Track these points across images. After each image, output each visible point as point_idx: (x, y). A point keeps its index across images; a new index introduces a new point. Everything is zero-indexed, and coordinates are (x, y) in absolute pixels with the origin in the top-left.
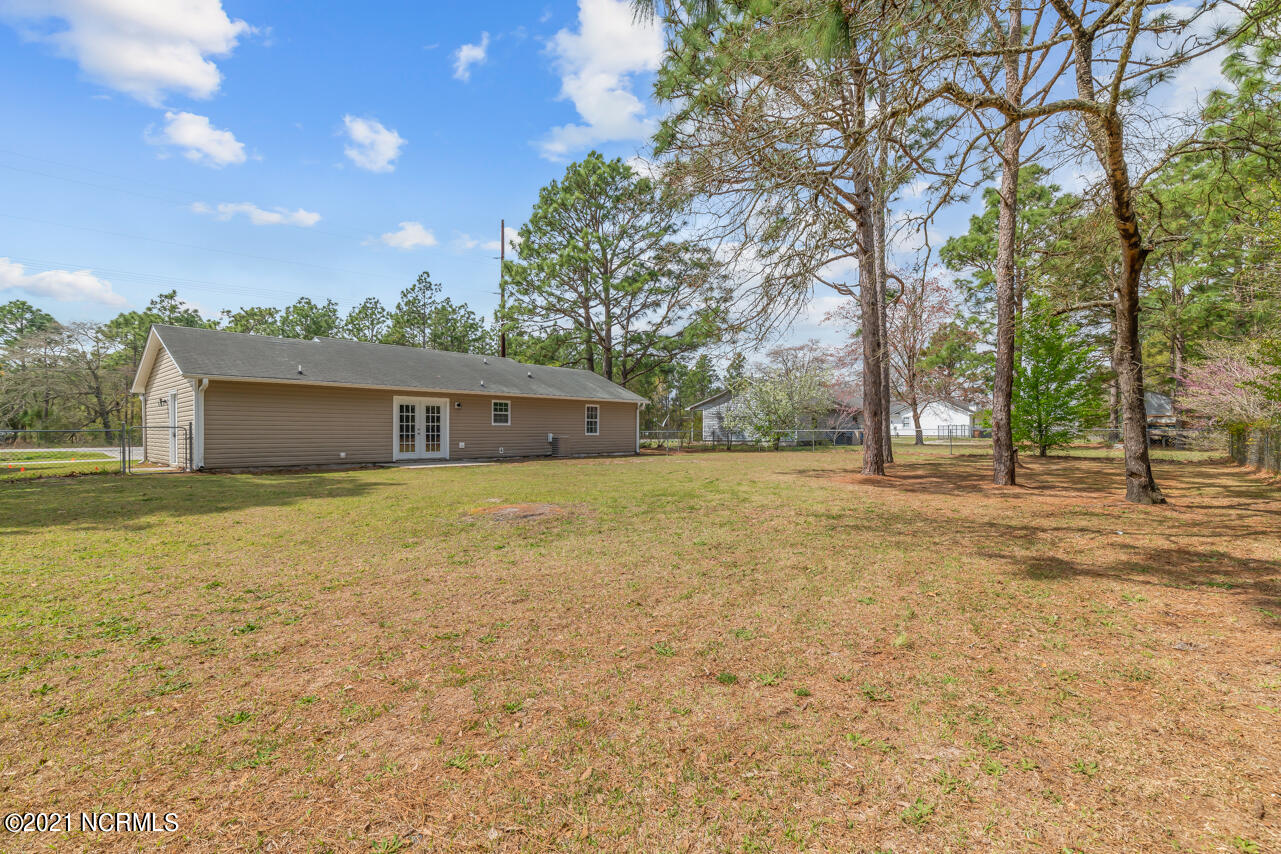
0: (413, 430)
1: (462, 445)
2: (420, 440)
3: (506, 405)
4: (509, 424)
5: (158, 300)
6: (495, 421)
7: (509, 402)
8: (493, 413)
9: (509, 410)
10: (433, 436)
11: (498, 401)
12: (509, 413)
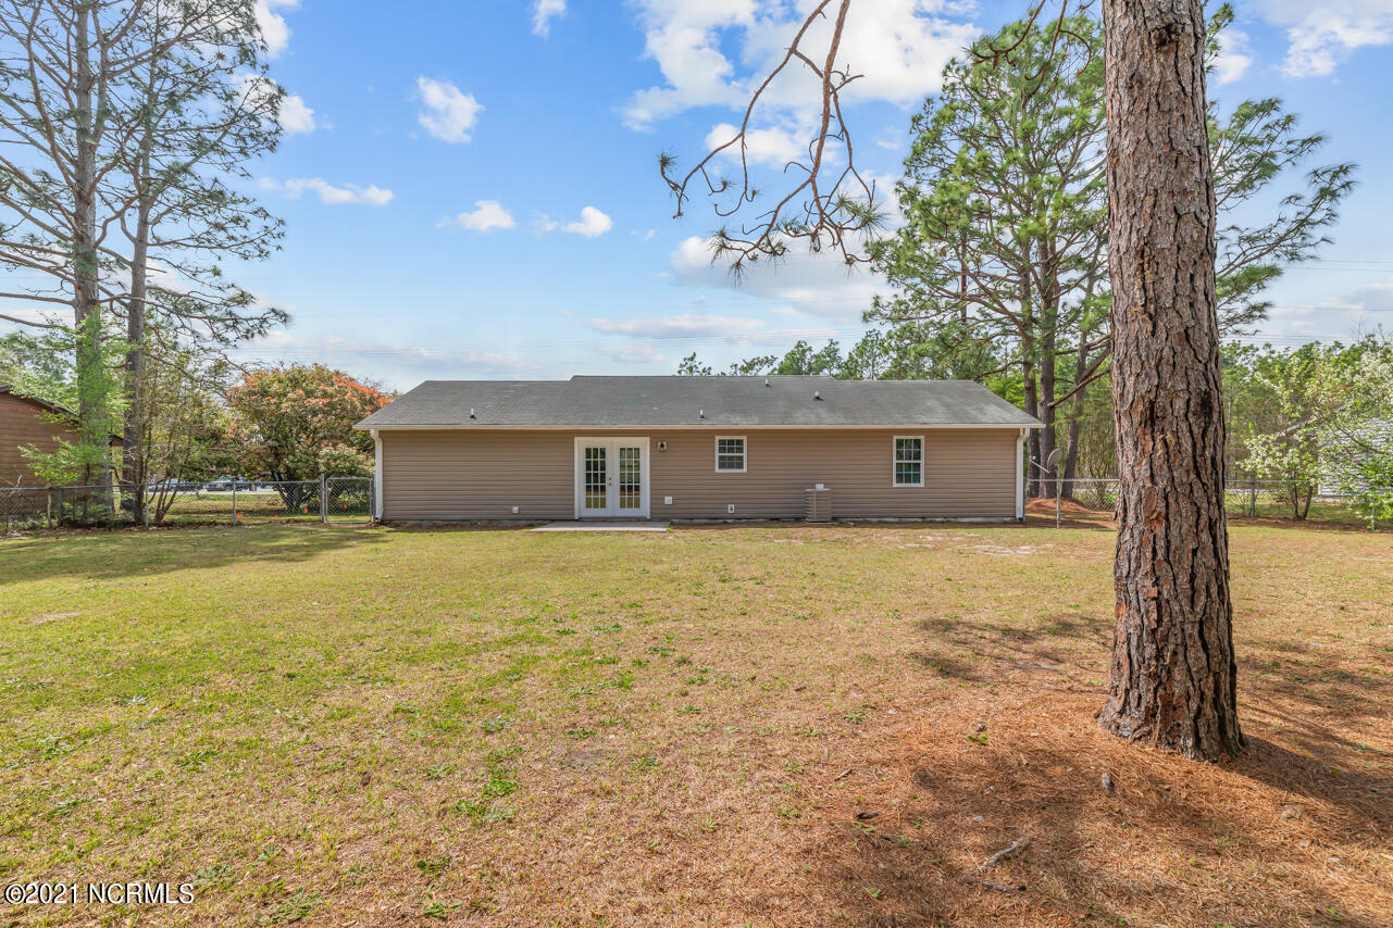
0: (603, 481)
1: (668, 500)
2: (613, 493)
3: (740, 442)
4: (745, 470)
5: (683, 363)
6: (722, 466)
7: (744, 438)
8: (717, 454)
9: (745, 450)
10: (630, 488)
11: (728, 438)
12: (745, 454)
